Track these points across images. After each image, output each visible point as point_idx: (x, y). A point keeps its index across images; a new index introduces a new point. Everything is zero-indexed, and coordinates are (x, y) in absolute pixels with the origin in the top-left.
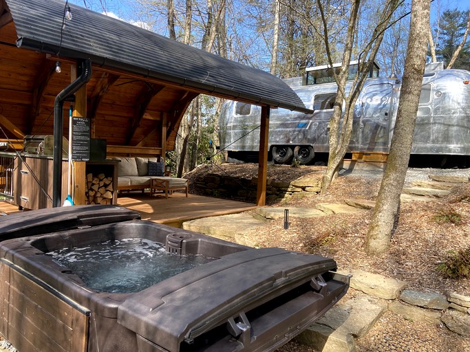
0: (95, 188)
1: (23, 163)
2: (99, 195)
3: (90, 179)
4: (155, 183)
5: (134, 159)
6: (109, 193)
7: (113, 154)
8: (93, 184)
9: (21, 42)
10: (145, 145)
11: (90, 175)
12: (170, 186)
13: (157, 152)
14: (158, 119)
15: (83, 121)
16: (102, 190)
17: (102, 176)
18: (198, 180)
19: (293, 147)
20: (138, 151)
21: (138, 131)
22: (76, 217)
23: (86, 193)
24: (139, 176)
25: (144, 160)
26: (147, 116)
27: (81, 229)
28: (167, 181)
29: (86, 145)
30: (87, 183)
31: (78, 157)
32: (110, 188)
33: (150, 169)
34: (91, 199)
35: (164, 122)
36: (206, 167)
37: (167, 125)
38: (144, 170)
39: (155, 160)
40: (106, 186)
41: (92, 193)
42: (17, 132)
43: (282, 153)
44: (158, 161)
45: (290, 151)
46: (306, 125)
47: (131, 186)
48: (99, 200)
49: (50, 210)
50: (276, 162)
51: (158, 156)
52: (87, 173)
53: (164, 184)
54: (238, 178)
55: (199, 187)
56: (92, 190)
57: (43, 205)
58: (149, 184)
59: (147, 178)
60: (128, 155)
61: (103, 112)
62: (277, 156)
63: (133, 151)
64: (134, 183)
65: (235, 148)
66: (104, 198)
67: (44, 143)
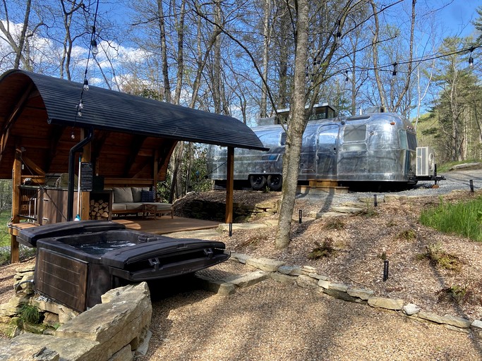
0: (96, 210)
1: (45, 194)
2: (98, 215)
3: (92, 204)
4: (146, 207)
5: (130, 188)
6: (106, 213)
7: (113, 185)
8: (95, 207)
9: (50, 121)
10: (140, 177)
11: (93, 201)
12: (158, 210)
13: (150, 183)
14: (151, 155)
15: (88, 165)
16: (101, 211)
17: (101, 202)
18: (185, 205)
19: (266, 176)
20: (134, 182)
21: (134, 166)
22: (82, 226)
23: (90, 213)
24: (134, 202)
25: (138, 189)
26: (142, 154)
27: (86, 234)
28: (156, 206)
29: (90, 181)
30: (91, 206)
31: (85, 189)
32: (107, 210)
33: (143, 197)
34: (93, 217)
35: (156, 157)
36: (194, 194)
37: (158, 160)
38: (138, 197)
39: (148, 189)
40: (104, 208)
41: (94, 214)
42: (38, 170)
43: (258, 181)
44: (151, 190)
45: (264, 179)
46: (275, 158)
47: (127, 210)
48: (99, 218)
49: (64, 223)
50: (254, 189)
51: (151, 186)
52: (90, 200)
53: (153, 208)
54: (216, 202)
55: (186, 211)
56: (94, 211)
57: (59, 220)
58: (141, 209)
59: (140, 204)
60: (125, 186)
61: (105, 152)
62: (254, 184)
63: (130, 182)
64: (130, 208)
65: (220, 176)
66: (103, 217)
67: (61, 179)
